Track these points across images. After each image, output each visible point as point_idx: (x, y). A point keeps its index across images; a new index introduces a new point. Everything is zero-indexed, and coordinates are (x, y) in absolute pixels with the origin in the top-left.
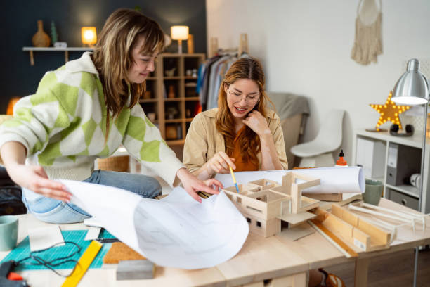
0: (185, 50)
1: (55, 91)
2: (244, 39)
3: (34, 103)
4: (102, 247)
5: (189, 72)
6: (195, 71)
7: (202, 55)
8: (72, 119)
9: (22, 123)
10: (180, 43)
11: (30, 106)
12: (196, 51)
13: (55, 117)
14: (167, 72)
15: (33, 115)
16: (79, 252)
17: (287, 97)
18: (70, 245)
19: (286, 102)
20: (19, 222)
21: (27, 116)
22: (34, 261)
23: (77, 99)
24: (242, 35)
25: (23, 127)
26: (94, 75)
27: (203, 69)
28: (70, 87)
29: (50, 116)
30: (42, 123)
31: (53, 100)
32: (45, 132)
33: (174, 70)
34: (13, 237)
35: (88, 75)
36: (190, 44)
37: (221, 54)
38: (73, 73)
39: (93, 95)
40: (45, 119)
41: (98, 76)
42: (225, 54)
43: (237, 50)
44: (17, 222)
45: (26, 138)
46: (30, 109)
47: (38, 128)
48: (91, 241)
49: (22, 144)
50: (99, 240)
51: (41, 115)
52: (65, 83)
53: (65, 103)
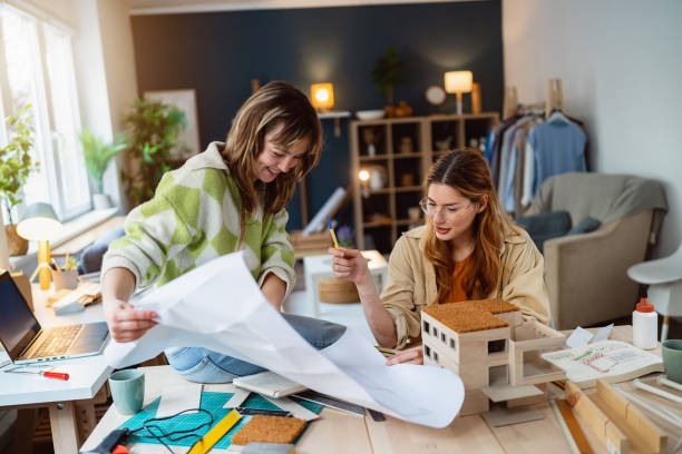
0: (467, 107)
1: (169, 197)
2: (555, 88)
3: (147, 214)
4: (241, 420)
5: (474, 143)
6: (483, 140)
7: (495, 116)
8: (194, 232)
9: (131, 243)
10: (459, 97)
11: (141, 220)
12: (484, 108)
13: (172, 231)
14: (439, 144)
15: (143, 230)
16: (211, 424)
17: (625, 181)
18: (202, 413)
19: (624, 189)
20: (146, 378)
21: (138, 233)
22: (148, 434)
23: (199, 204)
24: (551, 81)
25: (131, 248)
26: (223, 171)
27: (492, 138)
28: (189, 188)
29: (166, 229)
30: (154, 240)
31: (166, 209)
32: (160, 252)
33: (449, 139)
34: (137, 397)
35: (214, 172)
36: (475, 98)
37: (521, 112)
38: (194, 170)
39: (221, 200)
40: (159, 234)
41: (228, 172)
42: (527, 112)
43: (544, 106)
44: (143, 377)
45: (136, 262)
46: (140, 224)
47: (150, 246)
48: (232, 409)
49: (128, 269)
50: (238, 410)
51: (154, 230)
52: (183, 184)
53: (183, 211)
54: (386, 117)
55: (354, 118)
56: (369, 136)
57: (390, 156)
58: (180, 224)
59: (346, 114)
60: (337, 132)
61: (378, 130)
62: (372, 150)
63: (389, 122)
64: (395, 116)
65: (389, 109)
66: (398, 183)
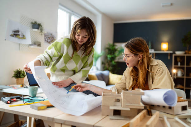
1: (53, 44)
23: (61, 46)
28: (59, 42)
29: (52, 52)
35: (67, 39)
38: (62, 38)
39: (68, 46)
45: (42, 59)
53: (56, 48)
54: (185, 53)
55: (174, 53)
56: (178, 59)
57: (185, 66)
58: (56, 51)
59: (171, 52)
60: (169, 58)
61: (182, 58)
62: (179, 64)
63: (186, 55)
64: (189, 54)
65: (187, 51)
66: (187, 75)
